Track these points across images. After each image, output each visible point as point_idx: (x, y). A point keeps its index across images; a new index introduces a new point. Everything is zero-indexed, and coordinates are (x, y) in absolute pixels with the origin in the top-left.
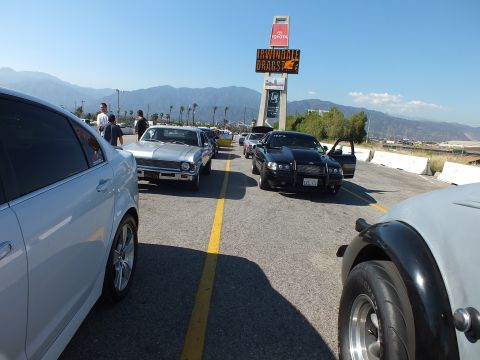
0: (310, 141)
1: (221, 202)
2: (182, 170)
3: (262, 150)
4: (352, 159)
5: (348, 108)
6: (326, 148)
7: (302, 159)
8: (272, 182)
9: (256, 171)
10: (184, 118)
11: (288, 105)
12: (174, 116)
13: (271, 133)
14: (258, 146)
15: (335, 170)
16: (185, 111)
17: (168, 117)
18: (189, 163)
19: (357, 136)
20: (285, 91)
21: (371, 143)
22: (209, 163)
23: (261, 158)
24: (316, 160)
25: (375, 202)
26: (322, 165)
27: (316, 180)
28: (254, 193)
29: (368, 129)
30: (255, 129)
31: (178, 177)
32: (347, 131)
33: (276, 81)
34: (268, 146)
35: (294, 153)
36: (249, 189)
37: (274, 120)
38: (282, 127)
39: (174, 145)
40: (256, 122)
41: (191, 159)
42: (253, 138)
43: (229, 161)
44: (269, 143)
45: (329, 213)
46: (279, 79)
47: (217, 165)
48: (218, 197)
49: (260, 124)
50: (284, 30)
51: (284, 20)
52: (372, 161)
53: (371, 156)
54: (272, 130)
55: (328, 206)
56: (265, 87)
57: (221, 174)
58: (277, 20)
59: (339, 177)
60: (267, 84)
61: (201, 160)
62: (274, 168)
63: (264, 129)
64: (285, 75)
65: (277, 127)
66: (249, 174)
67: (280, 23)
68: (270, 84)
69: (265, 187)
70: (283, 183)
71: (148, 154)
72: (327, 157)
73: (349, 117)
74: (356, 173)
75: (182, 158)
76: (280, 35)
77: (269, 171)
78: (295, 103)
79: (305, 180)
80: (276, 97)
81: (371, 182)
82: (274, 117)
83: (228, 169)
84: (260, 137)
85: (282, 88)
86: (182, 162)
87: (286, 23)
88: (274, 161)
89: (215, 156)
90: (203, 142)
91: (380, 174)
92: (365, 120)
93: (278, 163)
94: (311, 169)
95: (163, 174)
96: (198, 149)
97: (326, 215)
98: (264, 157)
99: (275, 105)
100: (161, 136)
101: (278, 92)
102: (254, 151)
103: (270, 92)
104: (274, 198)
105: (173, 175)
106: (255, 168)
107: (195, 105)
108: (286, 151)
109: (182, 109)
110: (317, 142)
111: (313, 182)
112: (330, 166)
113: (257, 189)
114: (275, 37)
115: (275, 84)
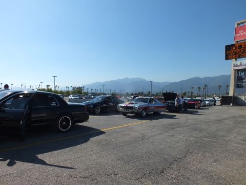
33: (241, 63)
46: (243, 61)
49: (231, 94)
50: (244, 29)
56: (233, 68)
58: (238, 24)
60: (234, 66)
67: (240, 25)
68: (237, 66)
76: (242, 33)
80: (243, 74)
99: (243, 79)
101: (244, 70)
103: (237, 71)
109: (199, 88)
114: (237, 35)
115: (241, 65)
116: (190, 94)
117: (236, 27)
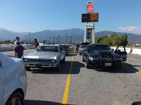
0: (106, 47)
1: (69, 75)
2: (52, 63)
3: (86, 52)
4: (125, 53)
5: (119, 33)
6: (113, 49)
7: (104, 55)
8: (91, 65)
9: (84, 61)
10: (55, 41)
11: (95, 34)
12: (52, 41)
13: (89, 45)
14: (85, 50)
15: (119, 59)
16: (55, 39)
17: (49, 41)
18: (55, 60)
19: (124, 43)
20: (94, 28)
21: (130, 46)
22: (64, 58)
23: (86, 55)
24: (110, 54)
25: (138, 71)
26: (113, 57)
27: (111, 64)
28: (84, 70)
29: (128, 40)
30: (83, 44)
31: (50, 66)
32: (120, 42)
34: (88, 51)
35: (100, 53)
36: (81, 69)
37: (90, 40)
38: (93, 42)
39: (49, 52)
40: (83, 41)
41: (55, 58)
42: (82, 47)
43: (73, 57)
44: (89, 49)
45: (118, 78)
46: (91, 24)
47: (68, 59)
48: (68, 73)
49: (85, 41)
50: (92, 6)
51: (91, 2)
52: (132, 53)
53: (131, 51)
54: (89, 43)
55: (117, 74)
56: (86, 28)
57: (69, 63)
58: (89, 3)
59: (120, 61)
61: (60, 58)
62: (92, 60)
63: (87, 44)
64: (93, 22)
65: (91, 42)
66: (81, 62)
67: (90, 4)
68: (88, 26)
69: (88, 67)
70: (96, 66)
71: (37, 57)
72: (114, 53)
73: (120, 37)
74: (127, 59)
75: (51, 58)
76: (90, 8)
77: (90, 61)
78: (98, 33)
79: (106, 64)
80: (90, 31)
81: (134, 62)
82: (90, 38)
83: (72, 60)
84: (85, 47)
85: (93, 27)
86: (52, 60)
87: (92, 3)
88: (91, 56)
89: (67, 55)
90: (61, 50)
91: (137, 58)
92: (127, 37)
93: (93, 57)
94: (108, 59)
95: (44, 65)
96: (58, 54)
97: (117, 79)
98: (87, 55)
99: (90, 34)
100: (43, 49)
101: (91, 29)
102: (82, 52)
103: (88, 29)
104: (93, 72)
105: (48, 65)
106: (84, 59)
107: (59, 36)
108: (96, 52)
109: (54, 38)
110: (109, 47)
111: (109, 64)
112: (116, 57)
113: (85, 68)
114: (88, 9)
115: (90, 26)
116: (48, 42)
117: (88, 4)
